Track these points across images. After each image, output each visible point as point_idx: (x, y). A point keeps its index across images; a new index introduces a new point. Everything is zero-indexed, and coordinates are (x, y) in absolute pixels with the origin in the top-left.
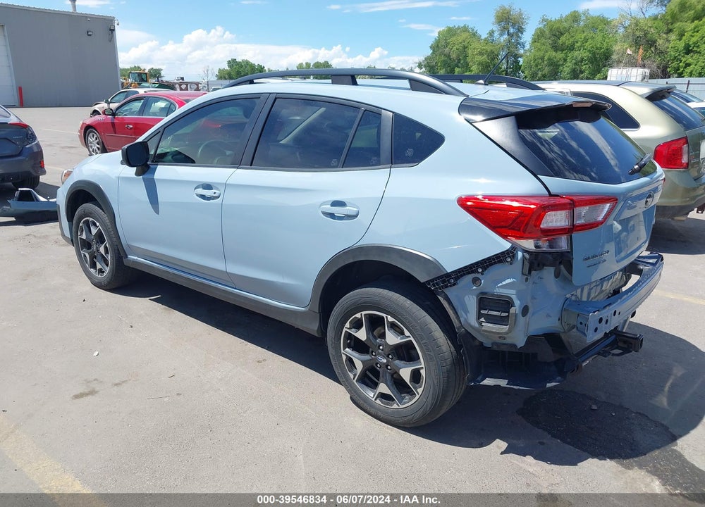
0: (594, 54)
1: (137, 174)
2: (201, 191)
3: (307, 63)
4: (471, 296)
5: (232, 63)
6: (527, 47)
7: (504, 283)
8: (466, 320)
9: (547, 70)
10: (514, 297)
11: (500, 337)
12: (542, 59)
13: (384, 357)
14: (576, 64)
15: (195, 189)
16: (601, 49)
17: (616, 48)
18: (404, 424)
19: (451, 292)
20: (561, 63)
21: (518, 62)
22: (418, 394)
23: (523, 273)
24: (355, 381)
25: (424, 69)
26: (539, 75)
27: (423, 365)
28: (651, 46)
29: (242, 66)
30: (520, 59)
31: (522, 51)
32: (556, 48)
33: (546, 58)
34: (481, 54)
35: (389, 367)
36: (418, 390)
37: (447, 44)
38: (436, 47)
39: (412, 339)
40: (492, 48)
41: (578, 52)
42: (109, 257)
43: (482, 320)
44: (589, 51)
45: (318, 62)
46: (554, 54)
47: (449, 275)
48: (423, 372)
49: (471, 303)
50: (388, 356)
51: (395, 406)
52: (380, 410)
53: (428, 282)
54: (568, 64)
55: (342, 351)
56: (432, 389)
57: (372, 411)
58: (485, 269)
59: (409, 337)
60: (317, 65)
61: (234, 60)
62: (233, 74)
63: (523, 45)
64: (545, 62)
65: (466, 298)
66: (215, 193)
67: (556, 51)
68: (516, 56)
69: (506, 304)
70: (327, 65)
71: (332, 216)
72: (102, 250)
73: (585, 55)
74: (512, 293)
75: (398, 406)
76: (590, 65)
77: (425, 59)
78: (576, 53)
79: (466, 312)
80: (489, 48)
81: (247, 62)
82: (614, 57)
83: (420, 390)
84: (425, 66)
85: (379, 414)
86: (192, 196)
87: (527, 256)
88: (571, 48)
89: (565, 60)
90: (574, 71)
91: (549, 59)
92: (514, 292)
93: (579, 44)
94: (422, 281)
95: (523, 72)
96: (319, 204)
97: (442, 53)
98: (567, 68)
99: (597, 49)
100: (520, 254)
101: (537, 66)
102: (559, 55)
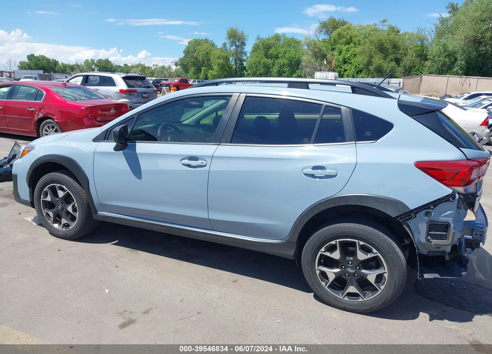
0: (291, 61)
1: (116, 149)
2: (187, 162)
3: (91, 60)
4: (423, 224)
5: (31, 57)
6: (248, 55)
7: (445, 214)
8: (418, 239)
9: (262, 70)
10: (451, 222)
11: (436, 248)
12: (260, 63)
13: (352, 268)
14: (280, 67)
15: (181, 160)
16: (295, 58)
17: (304, 58)
18: (366, 310)
19: (410, 223)
20: (271, 66)
21: (243, 64)
22: (381, 290)
23: (457, 207)
24: (326, 287)
25: (179, 67)
26: (258, 74)
27: (386, 271)
28: (324, 58)
29: (39, 60)
30: (244, 62)
31: (245, 58)
32: (267, 56)
33: (262, 63)
34: (219, 58)
35: (356, 275)
36: (381, 287)
37: (195, 51)
38: (187, 52)
39: (379, 254)
40: (226, 54)
41: (281, 60)
42: (77, 215)
43: (429, 238)
44: (288, 59)
45: (100, 59)
46: (267, 60)
47: (412, 211)
48: (386, 275)
49: (423, 228)
50: (356, 268)
51: (361, 300)
52: (347, 304)
53: (398, 217)
54: (276, 67)
55: (317, 268)
56: (393, 285)
57: (342, 305)
58: (435, 206)
59: (377, 253)
60: (100, 61)
61: (33, 55)
62: (32, 65)
63: (245, 53)
64: (262, 65)
65: (420, 225)
66: (202, 163)
67: (268, 58)
68: (241, 61)
69: (446, 227)
70: (107, 61)
71: (313, 176)
72: (70, 209)
73: (286, 61)
74: (450, 220)
75: (363, 299)
76: (289, 68)
77: (180, 60)
78: (280, 60)
79: (419, 233)
80: (224, 54)
81: (44, 57)
82: (303, 64)
83: (382, 287)
84: (180, 65)
85: (347, 306)
86: (177, 166)
87: (462, 197)
88: (277, 57)
89: (273, 64)
90: (279, 71)
91: (264, 63)
92: (451, 219)
93: (281, 55)
94: (393, 216)
95: (246, 71)
96: (302, 168)
97: (192, 56)
98: (275, 70)
99: (292, 58)
100: (457, 196)
101: (256, 67)
102: (270, 61)
